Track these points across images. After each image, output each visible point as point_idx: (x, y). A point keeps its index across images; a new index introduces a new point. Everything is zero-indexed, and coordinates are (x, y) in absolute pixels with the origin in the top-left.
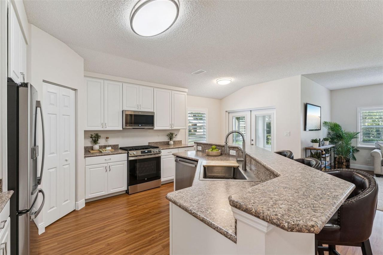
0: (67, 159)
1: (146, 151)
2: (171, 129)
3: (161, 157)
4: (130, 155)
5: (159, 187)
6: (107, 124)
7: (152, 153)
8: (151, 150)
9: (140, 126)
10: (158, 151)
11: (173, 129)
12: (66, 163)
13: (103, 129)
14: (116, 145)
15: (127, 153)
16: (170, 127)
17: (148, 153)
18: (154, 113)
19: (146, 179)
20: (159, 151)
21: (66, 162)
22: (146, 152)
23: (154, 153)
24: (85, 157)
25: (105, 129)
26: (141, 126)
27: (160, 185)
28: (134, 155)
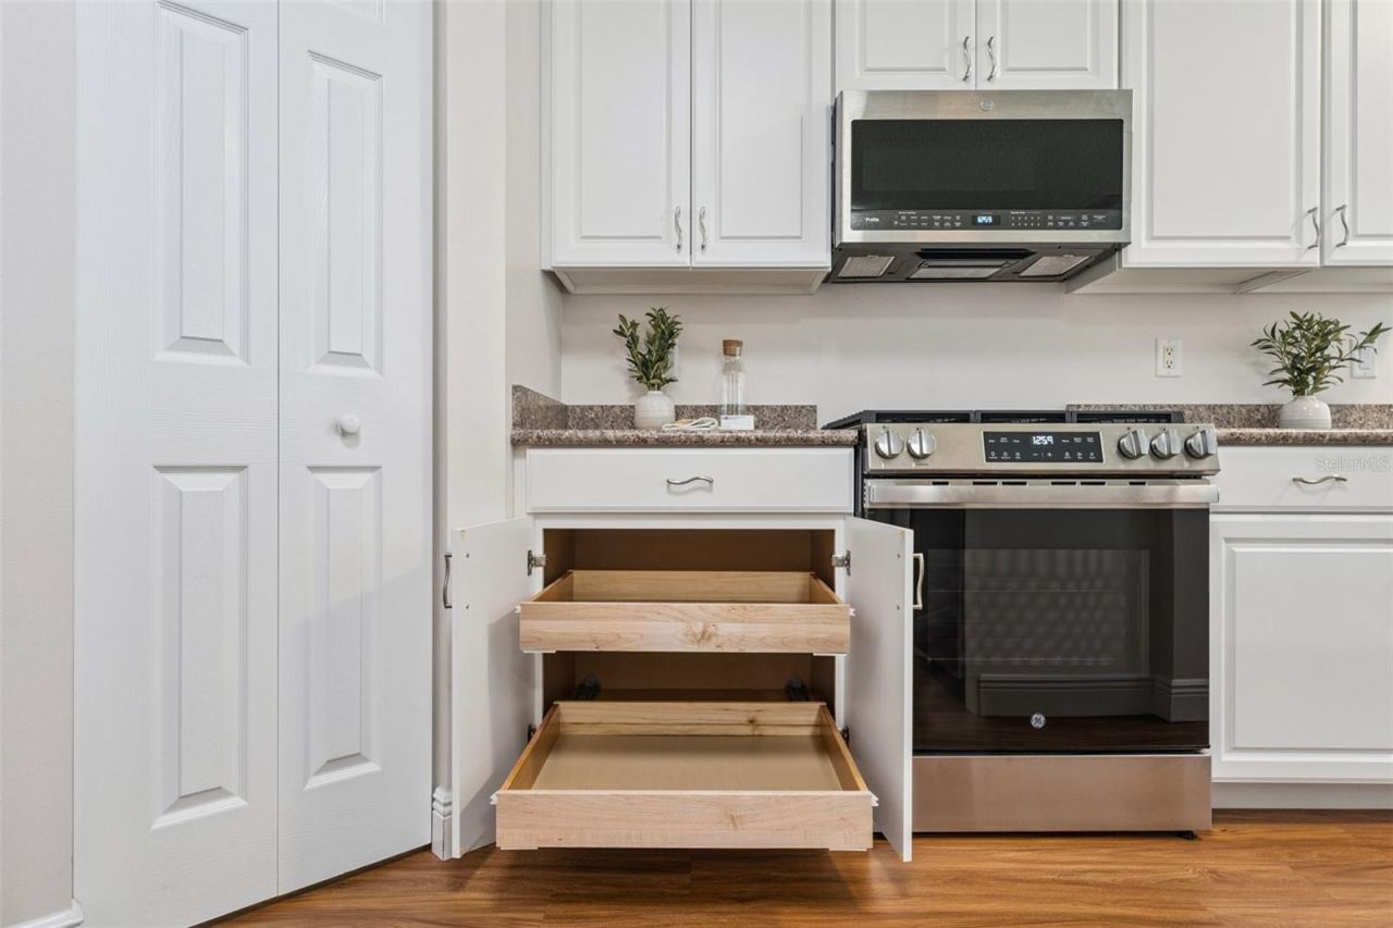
0: (350, 420)
1: (1037, 441)
2: (1312, 259)
3: (1212, 518)
4: (874, 463)
5: (1187, 835)
6: (710, 223)
7: (1110, 462)
8: (1096, 435)
9: (985, 226)
10: (1177, 449)
11: (1337, 257)
12: (339, 452)
13: (682, 260)
14: (799, 409)
15: (855, 447)
16: (1310, 236)
17: (1059, 459)
18: (1125, 96)
19: (1038, 721)
20: (1189, 452)
21: (338, 441)
22: (1041, 448)
23: (1123, 466)
24: (517, 444)
25: (702, 260)
26: (996, 224)
27: (1199, 820)
28: (913, 466)
